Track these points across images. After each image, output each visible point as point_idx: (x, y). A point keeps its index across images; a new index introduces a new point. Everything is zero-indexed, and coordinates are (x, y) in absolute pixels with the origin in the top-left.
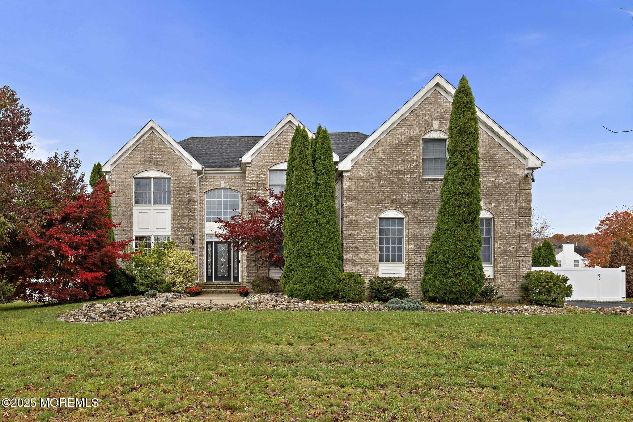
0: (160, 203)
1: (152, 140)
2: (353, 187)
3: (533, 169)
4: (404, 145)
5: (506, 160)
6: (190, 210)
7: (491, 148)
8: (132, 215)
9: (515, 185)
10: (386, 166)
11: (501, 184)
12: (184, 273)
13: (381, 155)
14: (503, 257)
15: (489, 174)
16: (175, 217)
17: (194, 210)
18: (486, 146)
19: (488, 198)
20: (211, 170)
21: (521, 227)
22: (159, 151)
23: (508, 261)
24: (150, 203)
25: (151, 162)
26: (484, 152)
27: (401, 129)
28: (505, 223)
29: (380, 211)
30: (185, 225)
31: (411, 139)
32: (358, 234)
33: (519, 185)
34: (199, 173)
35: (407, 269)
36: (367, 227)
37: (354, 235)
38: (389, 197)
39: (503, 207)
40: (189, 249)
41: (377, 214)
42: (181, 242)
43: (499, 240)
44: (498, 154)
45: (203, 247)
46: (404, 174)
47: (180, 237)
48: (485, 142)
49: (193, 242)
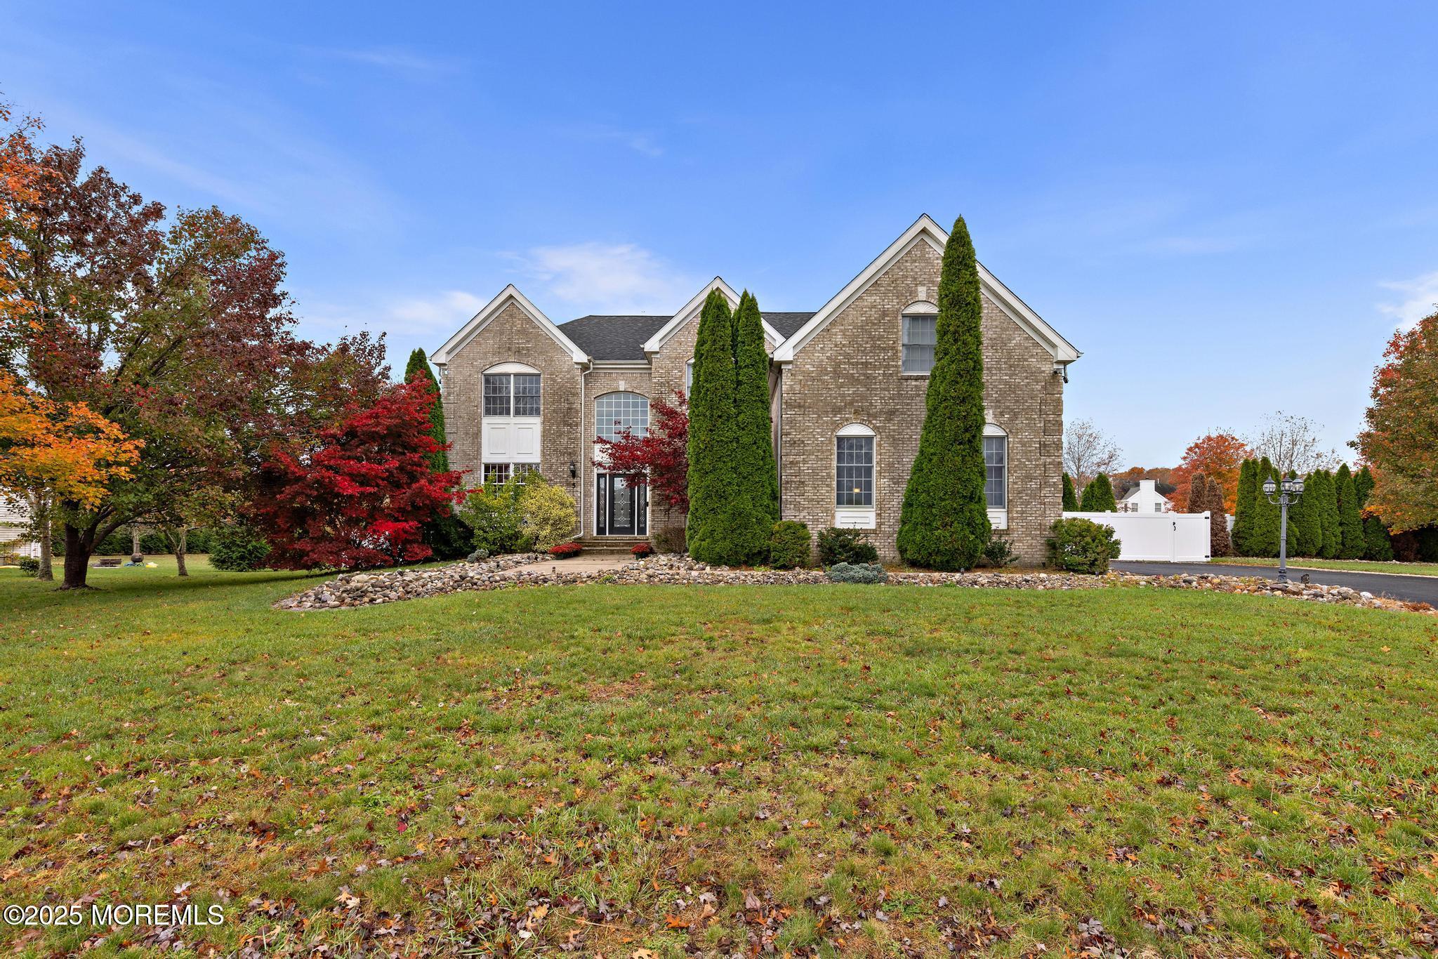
0: (524, 413)
1: (511, 316)
2: (797, 387)
3: (1065, 363)
4: (874, 324)
5: (1026, 348)
6: (570, 425)
7: (1003, 329)
8: (480, 432)
9: (1039, 387)
10: (847, 355)
11: (1018, 386)
12: (551, 522)
13: (839, 339)
14: (1021, 498)
15: (1000, 369)
16: (545, 435)
17: (577, 425)
18: (997, 327)
19: (999, 407)
20: (602, 364)
21: (1048, 451)
22: (523, 332)
23: (1029, 503)
24: (508, 413)
25: (509, 349)
26: (994, 336)
27: (870, 299)
28: (1024, 445)
29: (838, 426)
30: (561, 448)
31: (884, 314)
32: (804, 462)
33: (1045, 388)
34: (585, 367)
35: (879, 515)
36: (818, 451)
37: (798, 462)
38: (851, 403)
39: (1021, 421)
40: (568, 484)
41: (833, 431)
42: (555, 473)
43: (1015, 472)
44: (1014, 339)
45: (592, 482)
46: (875, 368)
47: (554, 467)
48: (995, 320)
49: (574, 474)
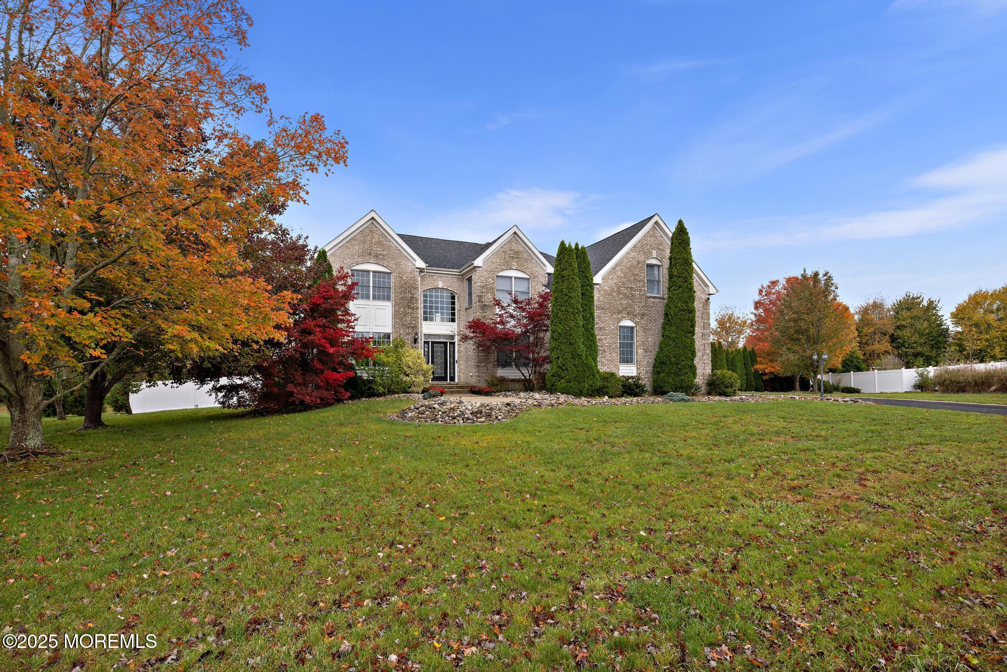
0: (380, 299)
1: (371, 231)
2: (601, 298)
3: (710, 294)
4: (635, 267)
6: (412, 308)
9: (701, 306)
10: (623, 283)
12: (422, 373)
16: (396, 314)
17: (417, 309)
20: (434, 270)
21: (705, 338)
22: (379, 243)
24: (370, 298)
25: (370, 254)
27: (632, 254)
29: (620, 320)
30: (407, 323)
31: (639, 263)
32: (605, 339)
34: (421, 270)
35: (638, 369)
36: (612, 334)
37: (602, 340)
38: (626, 309)
41: (618, 323)
46: (636, 291)
47: (401, 336)
49: (415, 341)
